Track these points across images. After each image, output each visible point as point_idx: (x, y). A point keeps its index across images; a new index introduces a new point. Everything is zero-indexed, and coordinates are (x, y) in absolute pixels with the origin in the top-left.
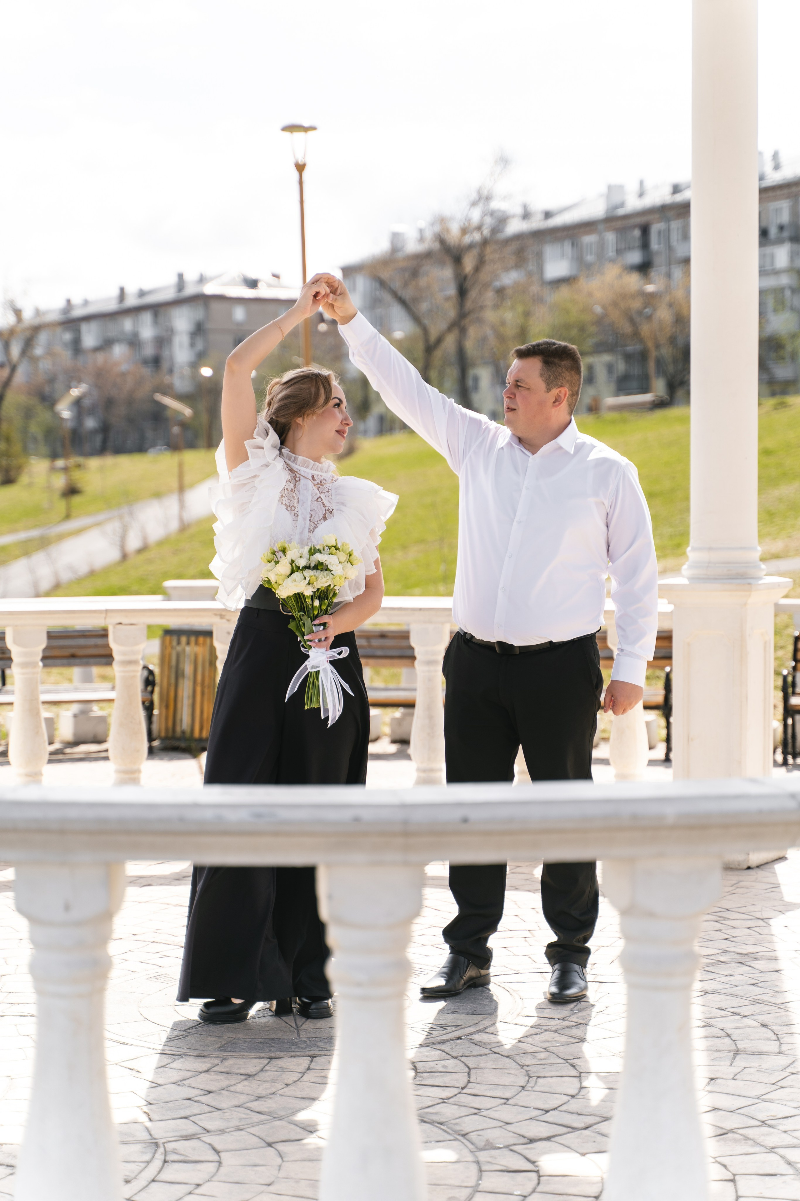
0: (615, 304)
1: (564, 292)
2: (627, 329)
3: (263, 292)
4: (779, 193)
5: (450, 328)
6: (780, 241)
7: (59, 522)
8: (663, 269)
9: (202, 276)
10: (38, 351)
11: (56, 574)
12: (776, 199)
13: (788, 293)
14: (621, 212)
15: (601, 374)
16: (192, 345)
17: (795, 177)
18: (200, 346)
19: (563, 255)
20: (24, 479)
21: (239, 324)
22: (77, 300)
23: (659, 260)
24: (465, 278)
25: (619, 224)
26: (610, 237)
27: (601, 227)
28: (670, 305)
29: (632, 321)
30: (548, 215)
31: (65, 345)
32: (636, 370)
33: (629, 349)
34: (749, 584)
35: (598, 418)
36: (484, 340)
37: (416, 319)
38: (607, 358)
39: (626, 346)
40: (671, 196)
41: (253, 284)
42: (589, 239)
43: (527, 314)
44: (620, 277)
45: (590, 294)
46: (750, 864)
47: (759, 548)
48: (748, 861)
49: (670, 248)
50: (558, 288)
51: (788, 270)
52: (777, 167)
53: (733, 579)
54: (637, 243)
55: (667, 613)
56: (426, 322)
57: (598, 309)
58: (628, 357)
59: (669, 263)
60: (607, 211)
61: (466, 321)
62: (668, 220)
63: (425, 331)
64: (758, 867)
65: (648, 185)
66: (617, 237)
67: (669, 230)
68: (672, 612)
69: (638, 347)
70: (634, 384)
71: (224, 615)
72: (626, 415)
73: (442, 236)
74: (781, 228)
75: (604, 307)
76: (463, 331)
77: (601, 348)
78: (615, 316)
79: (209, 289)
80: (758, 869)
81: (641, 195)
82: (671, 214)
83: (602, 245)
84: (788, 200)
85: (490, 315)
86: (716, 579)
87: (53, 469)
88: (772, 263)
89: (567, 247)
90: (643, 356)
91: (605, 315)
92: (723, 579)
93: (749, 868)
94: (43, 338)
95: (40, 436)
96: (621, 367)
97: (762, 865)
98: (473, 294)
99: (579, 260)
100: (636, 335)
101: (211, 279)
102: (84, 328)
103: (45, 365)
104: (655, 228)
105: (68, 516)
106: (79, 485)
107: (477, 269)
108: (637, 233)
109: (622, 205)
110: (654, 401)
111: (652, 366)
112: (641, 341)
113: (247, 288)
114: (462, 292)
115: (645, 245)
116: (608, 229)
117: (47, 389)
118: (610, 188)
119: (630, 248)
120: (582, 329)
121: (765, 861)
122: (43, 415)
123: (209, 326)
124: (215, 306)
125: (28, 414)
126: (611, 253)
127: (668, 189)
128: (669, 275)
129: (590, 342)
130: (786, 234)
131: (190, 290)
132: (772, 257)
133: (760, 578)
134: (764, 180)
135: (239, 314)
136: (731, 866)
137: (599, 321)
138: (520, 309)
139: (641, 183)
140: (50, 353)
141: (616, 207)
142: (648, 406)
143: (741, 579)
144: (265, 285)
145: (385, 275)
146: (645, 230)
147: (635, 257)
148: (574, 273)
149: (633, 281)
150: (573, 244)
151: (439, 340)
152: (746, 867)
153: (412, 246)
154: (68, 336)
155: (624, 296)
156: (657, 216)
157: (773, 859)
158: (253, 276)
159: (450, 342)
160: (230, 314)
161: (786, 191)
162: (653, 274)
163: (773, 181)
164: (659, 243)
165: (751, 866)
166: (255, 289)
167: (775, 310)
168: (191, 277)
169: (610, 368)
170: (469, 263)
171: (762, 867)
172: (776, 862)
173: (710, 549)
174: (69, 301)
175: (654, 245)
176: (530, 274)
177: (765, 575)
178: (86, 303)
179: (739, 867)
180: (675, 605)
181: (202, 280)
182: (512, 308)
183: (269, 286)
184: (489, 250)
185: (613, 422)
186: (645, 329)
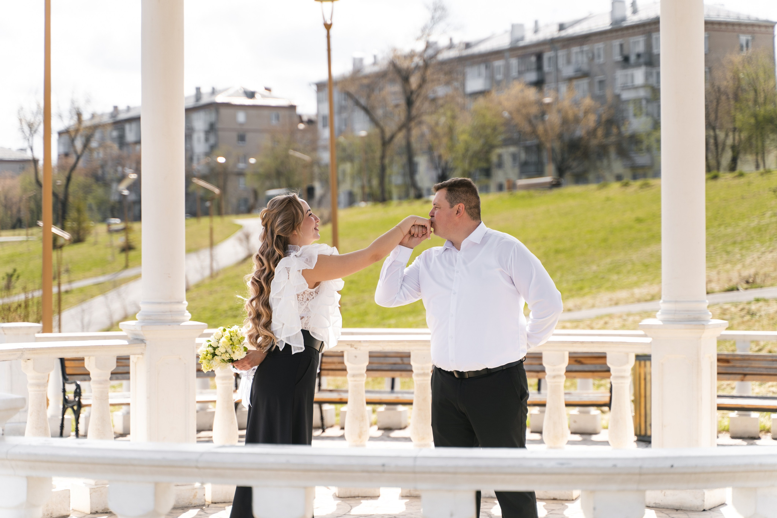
0: (518, 111)
1: (481, 101)
2: (527, 128)
3: (258, 101)
4: (636, 30)
5: (400, 129)
6: (637, 65)
7: (120, 270)
8: (553, 85)
9: (213, 89)
10: (94, 144)
11: (125, 308)
12: (634, 35)
13: (644, 102)
14: (521, 44)
15: (508, 161)
16: (207, 140)
17: (648, 19)
18: (212, 140)
19: (479, 75)
20: (90, 239)
21: (241, 124)
22: (122, 107)
23: (550, 79)
24: (412, 92)
25: (520, 52)
26: (514, 62)
27: (507, 54)
28: (559, 111)
29: (530, 122)
30: (468, 46)
31: (113, 139)
32: (533, 158)
33: (528, 143)
34: (703, 325)
35: (511, 194)
36: (423, 135)
37: (374, 121)
38: (512, 149)
39: (526, 140)
40: (558, 32)
41: (251, 95)
42: (499, 63)
43: (454, 117)
44: (522, 91)
45: (500, 103)
46: (705, 508)
47: (707, 301)
48: (704, 506)
49: (557, 70)
50: (476, 98)
51: (644, 86)
52: (635, 12)
53: (691, 321)
54: (534, 66)
55: (648, 343)
56: (382, 123)
57: (506, 114)
58: (527, 149)
59: (557, 81)
60: (511, 43)
61: (413, 124)
62: (556, 50)
63: (383, 132)
64: (710, 510)
65: (541, 24)
66: (519, 62)
67: (557, 57)
68: (651, 343)
69: (535, 141)
70: (532, 168)
71: (354, 345)
72: (532, 192)
73: (395, 62)
74: (639, 56)
75: (510, 113)
76: (409, 130)
77: (507, 142)
78: (519, 120)
79: (220, 99)
80: (710, 511)
81: (536, 31)
82: (558, 45)
83: (508, 68)
84: (644, 35)
85: (428, 119)
86: (680, 321)
87: (111, 232)
88: (632, 81)
89: (483, 68)
90: (539, 148)
91: (512, 119)
92: (684, 321)
93: (704, 510)
94: (97, 135)
95: (94, 207)
96: (523, 156)
97: (712, 508)
98: (417, 104)
99: (491, 78)
100: (534, 132)
101: (221, 92)
102: (127, 127)
103: (99, 155)
104: (546, 56)
105: (126, 267)
106: (133, 244)
107: (420, 86)
108: (533, 59)
109: (522, 39)
110: (552, 182)
111: (545, 156)
112: (537, 137)
113: (247, 98)
114: (410, 103)
115: (539, 68)
116: (512, 56)
117: (100, 172)
118: (513, 26)
119: (528, 70)
120: (494, 129)
121: (714, 506)
122: (99, 191)
123: (219, 126)
124: (224, 111)
125: (87, 190)
126: (514, 73)
127: (556, 28)
128: (557, 90)
129: (501, 138)
130: (642, 60)
131: (205, 100)
132: (632, 76)
133: (708, 321)
134: (626, 21)
135: (241, 117)
136: (692, 509)
137: (507, 123)
138: (449, 113)
139: (536, 22)
140: (102, 145)
141: (518, 41)
142: (548, 186)
143: (696, 321)
144: (260, 96)
145: (352, 89)
146: (539, 57)
147: (532, 76)
148: (487, 87)
149: (532, 94)
150: (486, 67)
151: (392, 137)
152: (702, 510)
153: (369, 67)
154: (115, 134)
155: (525, 105)
156: (547, 47)
157: (718, 505)
158: (251, 89)
159: (400, 138)
160: (235, 117)
161: (642, 29)
162: (546, 88)
163: (632, 22)
164: (549, 66)
165: (706, 509)
166: (253, 99)
167: (635, 115)
168: (206, 90)
169: (514, 157)
170: (414, 81)
171: (712, 509)
172: (720, 506)
173: (676, 302)
174: (116, 108)
175: (546, 68)
176: (456, 89)
177: (711, 319)
178: (129, 109)
179: (698, 510)
180: (653, 338)
181: (214, 92)
182: (444, 114)
183: (263, 96)
184: (429, 72)
185: (523, 197)
186: (540, 129)
